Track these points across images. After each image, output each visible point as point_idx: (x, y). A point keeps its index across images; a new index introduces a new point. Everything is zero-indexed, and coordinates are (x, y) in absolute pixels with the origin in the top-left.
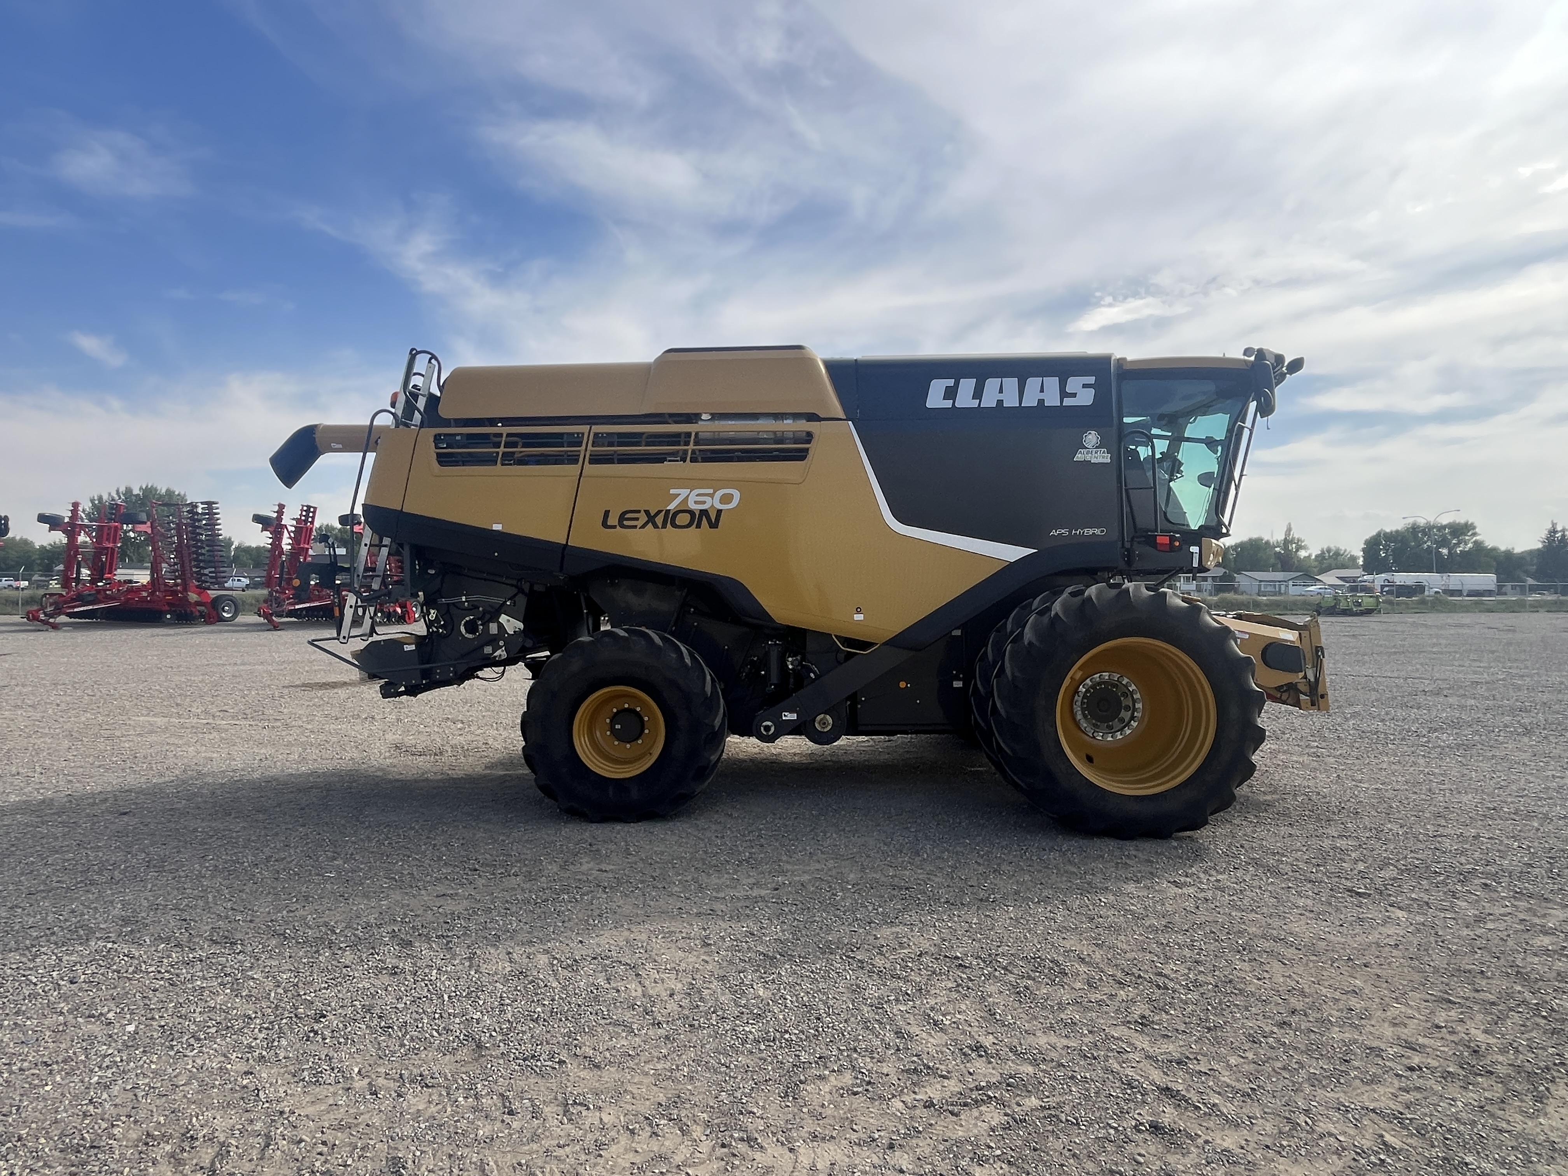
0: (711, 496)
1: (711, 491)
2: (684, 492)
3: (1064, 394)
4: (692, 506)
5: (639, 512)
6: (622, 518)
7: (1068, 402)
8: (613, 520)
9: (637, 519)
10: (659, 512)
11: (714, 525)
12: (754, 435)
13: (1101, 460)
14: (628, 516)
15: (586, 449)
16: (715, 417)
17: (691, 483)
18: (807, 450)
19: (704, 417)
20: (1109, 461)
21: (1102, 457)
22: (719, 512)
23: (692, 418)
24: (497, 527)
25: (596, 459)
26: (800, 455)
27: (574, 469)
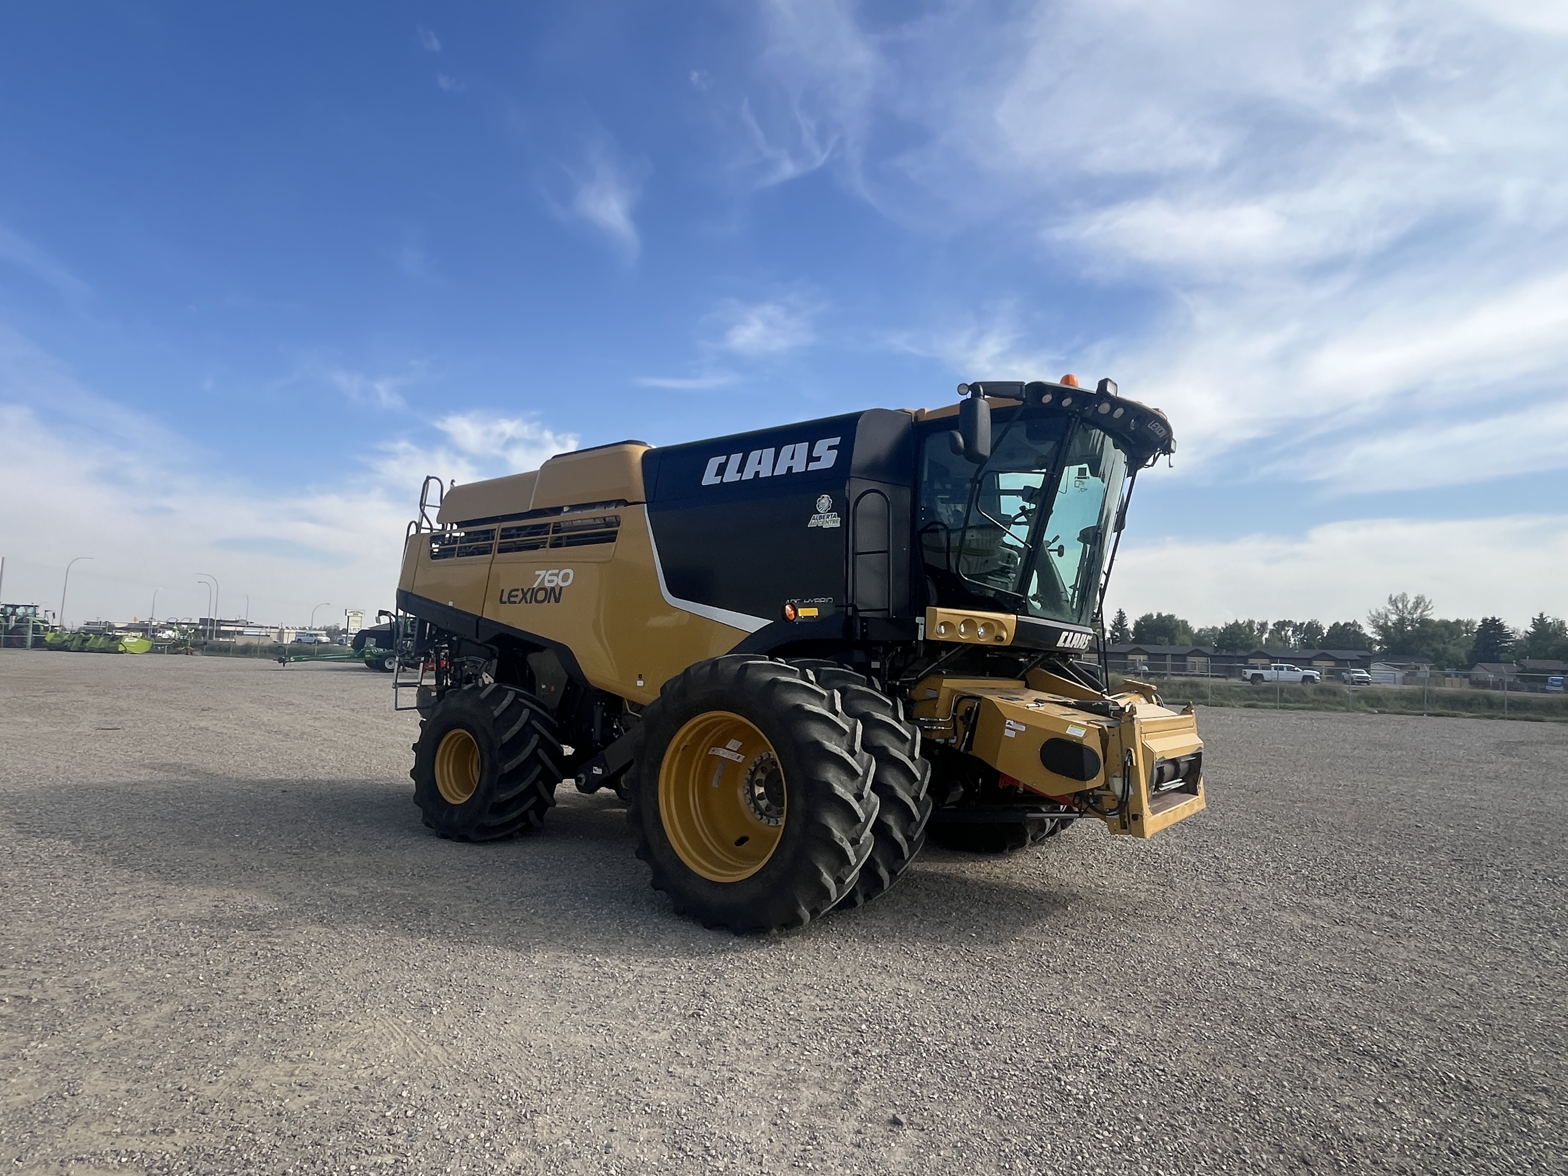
0: (557, 575)
1: (557, 571)
2: (542, 573)
3: (811, 459)
4: (547, 585)
5: (518, 590)
6: (510, 596)
7: (813, 466)
8: (505, 599)
9: (517, 596)
10: (529, 589)
11: (557, 600)
12: (591, 522)
13: (831, 525)
14: (513, 593)
15: (497, 541)
16: (573, 508)
17: (547, 565)
18: (616, 533)
19: (565, 509)
20: (838, 525)
21: (832, 522)
22: (561, 588)
23: (558, 510)
24: (451, 604)
25: (500, 551)
26: (611, 537)
27: (490, 556)
